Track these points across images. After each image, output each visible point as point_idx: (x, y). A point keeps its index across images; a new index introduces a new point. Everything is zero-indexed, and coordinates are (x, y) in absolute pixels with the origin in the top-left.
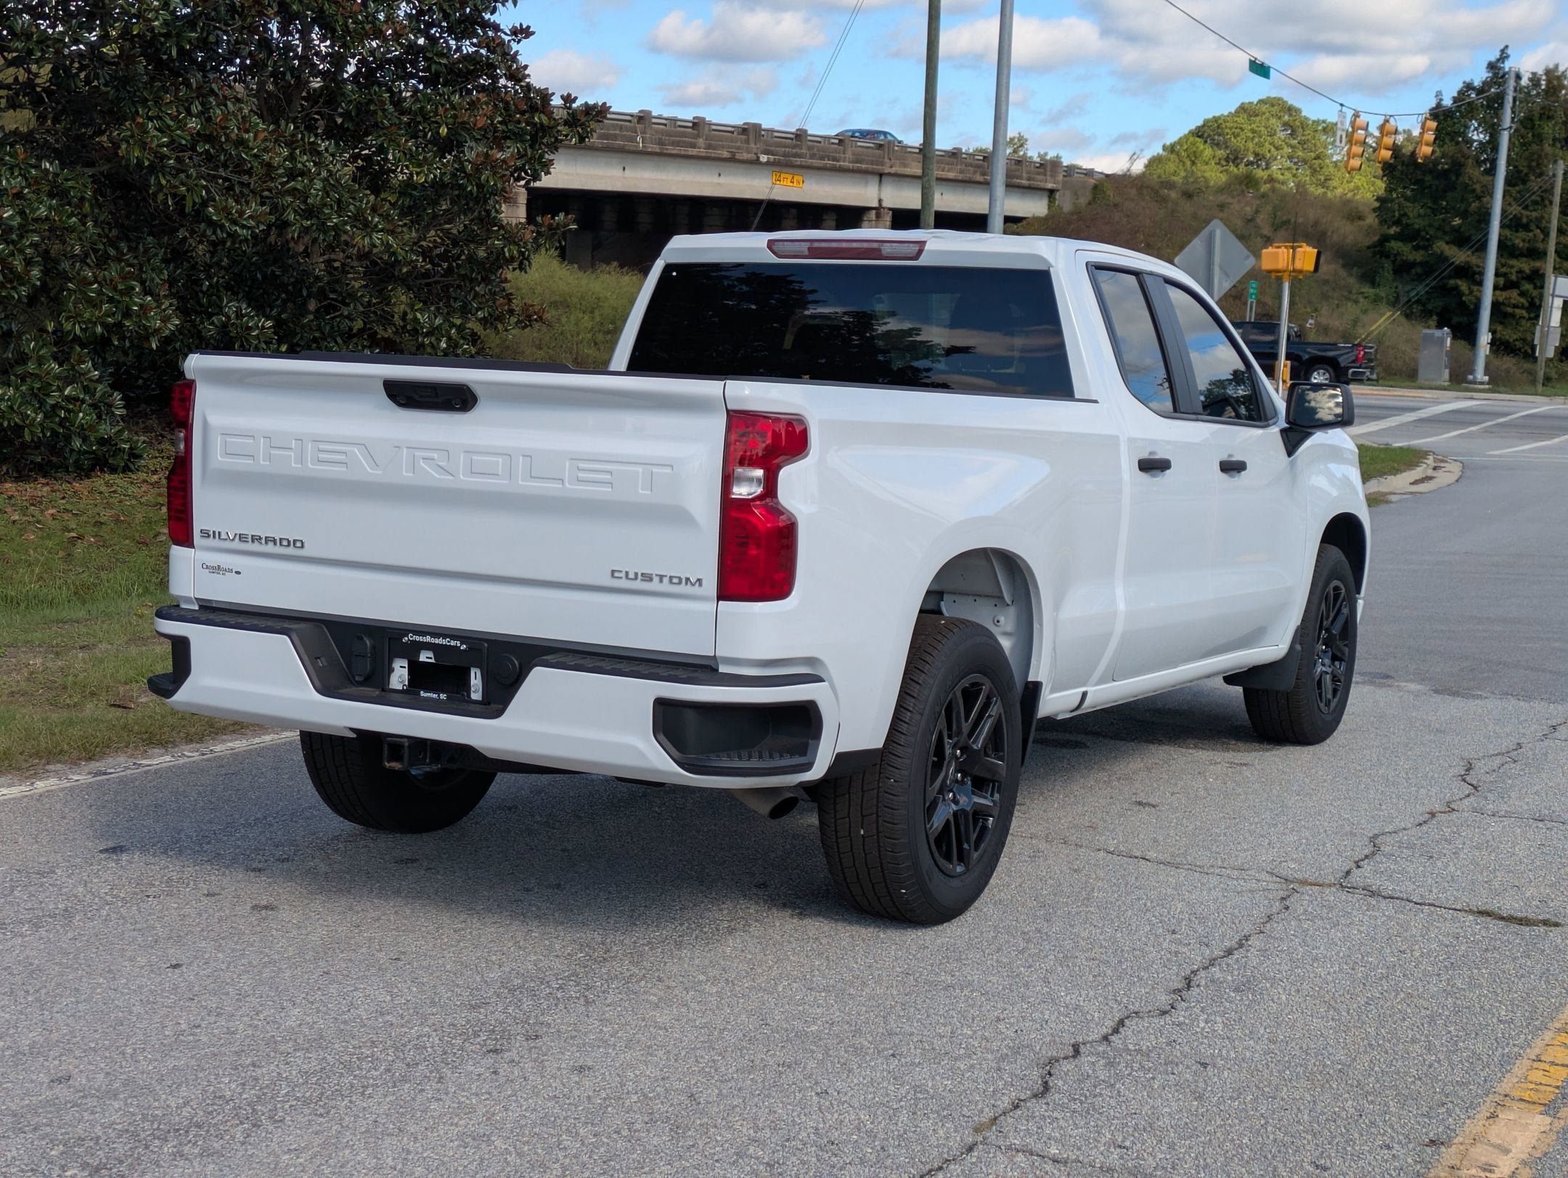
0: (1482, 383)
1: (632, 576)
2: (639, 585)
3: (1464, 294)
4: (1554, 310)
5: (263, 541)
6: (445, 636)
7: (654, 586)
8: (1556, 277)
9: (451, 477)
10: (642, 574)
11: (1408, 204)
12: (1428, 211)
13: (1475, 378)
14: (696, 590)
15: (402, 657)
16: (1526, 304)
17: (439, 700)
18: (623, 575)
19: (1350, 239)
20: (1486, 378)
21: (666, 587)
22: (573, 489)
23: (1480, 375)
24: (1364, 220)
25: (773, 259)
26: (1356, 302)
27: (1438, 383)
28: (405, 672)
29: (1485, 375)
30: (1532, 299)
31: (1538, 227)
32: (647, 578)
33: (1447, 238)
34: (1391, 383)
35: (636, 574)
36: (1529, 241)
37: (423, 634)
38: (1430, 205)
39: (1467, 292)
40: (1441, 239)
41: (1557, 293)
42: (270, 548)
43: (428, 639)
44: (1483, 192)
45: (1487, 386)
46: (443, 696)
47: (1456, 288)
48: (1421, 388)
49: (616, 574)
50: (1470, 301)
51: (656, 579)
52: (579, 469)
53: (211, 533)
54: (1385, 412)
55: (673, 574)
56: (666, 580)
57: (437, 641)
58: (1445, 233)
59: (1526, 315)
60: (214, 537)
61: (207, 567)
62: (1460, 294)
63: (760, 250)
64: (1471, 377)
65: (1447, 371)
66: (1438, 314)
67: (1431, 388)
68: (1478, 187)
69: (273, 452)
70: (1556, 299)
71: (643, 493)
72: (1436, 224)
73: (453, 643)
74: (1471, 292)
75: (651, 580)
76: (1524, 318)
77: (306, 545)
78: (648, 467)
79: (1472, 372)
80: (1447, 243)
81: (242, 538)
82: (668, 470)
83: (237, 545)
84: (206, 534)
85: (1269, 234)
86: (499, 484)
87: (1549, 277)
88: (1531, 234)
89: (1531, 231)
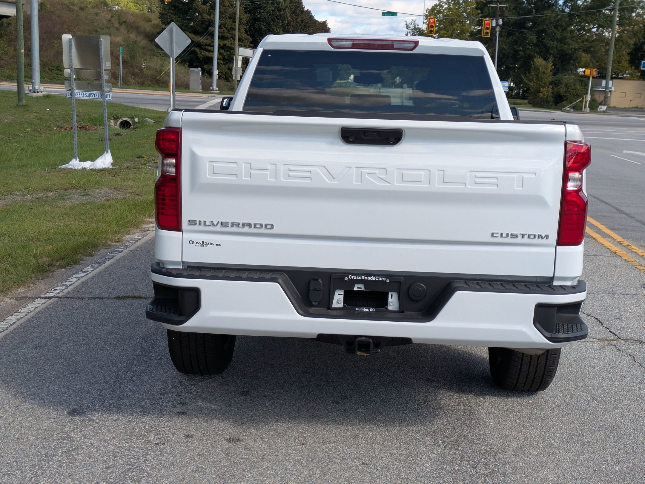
0: (216, 90)
1: (504, 235)
2: (509, 240)
3: (198, 54)
4: (239, 61)
5: (241, 226)
6: (374, 275)
7: (519, 240)
8: (239, 48)
9: (388, 184)
10: (511, 234)
11: (173, 16)
12: (181, 19)
13: (213, 88)
14: (544, 241)
15: (340, 288)
16: (222, 58)
17: (369, 313)
18: (499, 235)
19: (148, 29)
20: (217, 88)
21: (526, 240)
22: (471, 188)
23: (215, 87)
24: (151, 22)
25: (330, 48)
26: (157, 56)
27: (197, 90)
28: (342, 297)
29: (217, 87)
30: (224, 56)
31: (225, 27)
32: (516, 236)
33: (190, 30)
34: (181, 91)
35: (507, 235)
36: (222, 33)
37: (360, 275)
38: (182, 16)
39: (199, 53)
40: (188, 31)
41: (239, 54)
42: (246, 229)
43: (363, 277)
44: (203, 12)
45: (218, 92)
46: (372, 310)
47: (195, 51)
48: (190, 92)
49: (495, 235)
50: (201, 56)
51: (520, 237)
52: (476, 177)
53: (198, 222)
54: (197, 103)
55: (530, 233)
56: (526, 237)
57: (369, 278)
58: (188, 28)
59: (222, 62)
60: (200, 224)
61: (193, 242)
62: (197, 54)
63: (323, 44)
64: (211, 88)
65: (201, 85)
66: (188, 62)
67: (197, 93)
68: (201, 10)
69: (252, 172)
70: (239, 56)
71: (517, 189)
72: (185, 25)
73: (380, 279)
74: (201, 53)
75: (517, 236)
76: (221, 64)
77: (275, 227)
78: (520, 174)
79: (212, 86)
80: (190, 32)
81: (222, 224)
82: (533, 176)
83: (219, 228)
84: (192, 222)
85: (118, 27)
86: (424, 187)
87: (237, 48)
88: (222, 30)
89: (222, 29)
